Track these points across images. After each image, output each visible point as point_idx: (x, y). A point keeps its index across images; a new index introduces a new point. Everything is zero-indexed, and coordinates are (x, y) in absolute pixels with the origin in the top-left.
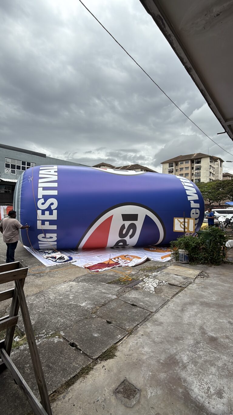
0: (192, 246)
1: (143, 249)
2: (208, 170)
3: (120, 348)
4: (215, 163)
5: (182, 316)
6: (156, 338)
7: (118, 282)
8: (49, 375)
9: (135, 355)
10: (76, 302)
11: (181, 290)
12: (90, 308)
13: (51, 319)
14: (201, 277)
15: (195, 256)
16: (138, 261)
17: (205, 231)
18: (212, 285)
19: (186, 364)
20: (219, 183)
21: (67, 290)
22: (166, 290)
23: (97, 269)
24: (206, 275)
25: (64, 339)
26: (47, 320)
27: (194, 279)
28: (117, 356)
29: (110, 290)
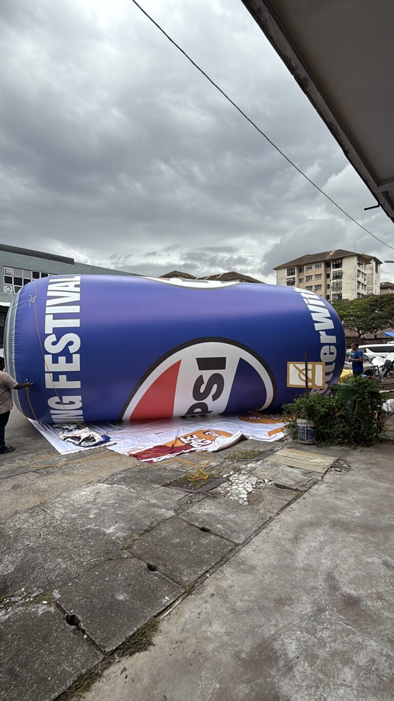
0: (320, 413)
1: (237, 418)
2: (355, 278)
3: (163, 626)
4: (367, 265)
5: (294, 551)
6: (239, 601)
7: (182, 482)
8: (8, 695)
9: (192, 641)
10: (98, 525)
11: (297, 496)
12: (121, 539)
13: (45, 561)
14: (336, 471)
15: (325, 431)
16: (224, 441)
17: (344, 384)
18: (355, 485)
19: (293, 662)
20: (374, 299)
21: (89, 500)
22: (268, 496)
23: (150, 458)
24: (346, 466)
25: (58, 606)
26: (36, 564)
27: (322, 475)
28: (155, 645)
29: (166, 499)
